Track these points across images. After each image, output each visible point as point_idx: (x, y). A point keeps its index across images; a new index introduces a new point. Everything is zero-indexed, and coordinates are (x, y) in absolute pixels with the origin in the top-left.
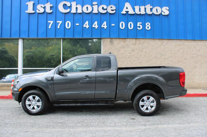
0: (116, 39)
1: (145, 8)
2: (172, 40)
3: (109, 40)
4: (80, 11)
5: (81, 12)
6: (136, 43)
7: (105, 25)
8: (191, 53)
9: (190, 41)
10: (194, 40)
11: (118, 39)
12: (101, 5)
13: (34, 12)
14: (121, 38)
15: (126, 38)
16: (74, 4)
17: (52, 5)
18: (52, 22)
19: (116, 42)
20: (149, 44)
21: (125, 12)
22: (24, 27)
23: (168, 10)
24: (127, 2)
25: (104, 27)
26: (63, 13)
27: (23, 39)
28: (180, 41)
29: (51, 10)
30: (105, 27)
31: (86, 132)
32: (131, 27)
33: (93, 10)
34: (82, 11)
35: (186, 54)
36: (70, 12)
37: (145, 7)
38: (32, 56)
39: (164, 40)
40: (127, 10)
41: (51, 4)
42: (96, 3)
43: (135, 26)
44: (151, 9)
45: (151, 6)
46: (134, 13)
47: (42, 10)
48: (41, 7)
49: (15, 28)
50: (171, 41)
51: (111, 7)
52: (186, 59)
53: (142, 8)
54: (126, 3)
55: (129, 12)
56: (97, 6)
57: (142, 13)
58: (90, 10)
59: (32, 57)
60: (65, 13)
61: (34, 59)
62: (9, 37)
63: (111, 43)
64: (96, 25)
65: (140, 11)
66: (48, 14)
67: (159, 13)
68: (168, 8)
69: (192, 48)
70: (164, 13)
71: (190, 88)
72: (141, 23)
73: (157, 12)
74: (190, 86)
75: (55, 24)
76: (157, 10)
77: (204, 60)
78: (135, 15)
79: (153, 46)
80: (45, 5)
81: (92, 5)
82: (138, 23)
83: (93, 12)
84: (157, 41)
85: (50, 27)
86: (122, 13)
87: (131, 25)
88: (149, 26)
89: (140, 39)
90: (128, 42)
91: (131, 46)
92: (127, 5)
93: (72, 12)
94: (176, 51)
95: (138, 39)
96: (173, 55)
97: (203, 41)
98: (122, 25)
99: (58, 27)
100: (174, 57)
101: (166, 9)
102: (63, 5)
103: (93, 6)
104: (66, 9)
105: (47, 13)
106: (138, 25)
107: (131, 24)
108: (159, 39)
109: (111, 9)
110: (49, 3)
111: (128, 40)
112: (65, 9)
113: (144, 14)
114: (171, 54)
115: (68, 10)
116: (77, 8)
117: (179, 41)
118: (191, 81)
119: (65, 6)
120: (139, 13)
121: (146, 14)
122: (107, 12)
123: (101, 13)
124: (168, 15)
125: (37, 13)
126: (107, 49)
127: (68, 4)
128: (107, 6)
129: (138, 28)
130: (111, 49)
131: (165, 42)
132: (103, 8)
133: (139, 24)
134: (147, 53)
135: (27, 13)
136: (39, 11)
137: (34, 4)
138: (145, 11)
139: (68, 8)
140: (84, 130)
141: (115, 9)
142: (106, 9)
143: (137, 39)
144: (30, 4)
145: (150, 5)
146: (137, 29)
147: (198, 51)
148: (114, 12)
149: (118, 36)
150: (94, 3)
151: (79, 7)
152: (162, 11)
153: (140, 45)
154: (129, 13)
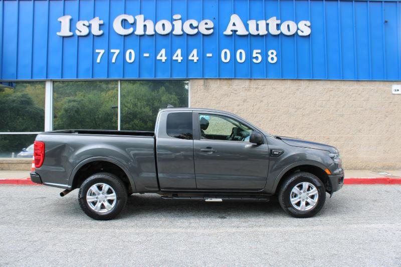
0: (214, 81)
1: (267, 25)
2: (317, 81)
3: (202, 82)
4: (150, 31)
5: (153, 33)
6: (250, 87)
7: (194, 56)
8: (351, 105)
9: (351, 83)
10: (359, 81)
11: (218, 81)
12: (187, 20)
13: (71, 34)
14: (223, 79)
15: (232, 79)
16: (140, 19)
17: (102, 22)
18: (102, 51)
19: (214, 85)
20: (273, 88)
21: (232, 31)
22: (55, 61)
23: (309, 27)
24: (234, 14)
25: (192, 58)
26: (122, 35)
27: (54, 82)
28: (333, 82)
29: (100, 30)
30: (195, 59)
31: (138, 234)
32: (241, 58)
33: (173, 30)
34: (155, 31)
35: (343, 107)
36: (133, 33)
37: (268, 22)
38: (78, 108)
39: (302, 82)
40: (234, 28)
41: (100, 20)
42: (179, 16)
43: (249, 56)
44: (278, 26)
45: (277, 19)
46: (246, 33)
47: (85, 31)
48: (84, 25)
49: (40, 62)
50: (315, 83)
51: (206, 24)
52: (342, 116)
53: (262, 24)
54: (232, 14)
55: (237, 31)
56: (180, 21)
57: (261, 34)
58: (168, 29)
59: (77, 111)
60: (125, 36)
61: (81, 114)
62: (29, 79)
63: (206, 87)
64: (178, 56)
65: (257, 29)
66: (95, 37)
67: (292, 32)
68: (308, 23)
69: (354, 95)
70: (303, 32)
71: (351, 169)
72: (259, 51)
73: (289, 30)
74: (351, 164)
75: (108, 55)
76: (289, 27)
77: (377, 118)
78: (249, 36)
79: (281, 92)
80: (90, 22)
81: (172, 21)
82: (255, 51)
83: (174, 33)
84: (289, 82)
85: (98, 61)
86: (225, 33)
87: (241, 56)
88: (274, 56)
89: (258, 81)
90: (235, 85)
91: (241, 93)
92: (235, 18)
93: (136, 33)
94: (324, 102)
95: (255, 79)
96: (319, 108)
97: (374, 83)
98: (226, 56)
99: (113, 61)
100: (320, 112)
101: (305, 25)
102: (122, 21)
103: (174, 23)
104: (127, 29)
105: (94, 35)
106: (254, 55)
107: (241, 53)
108: (292, 80)
109: (205, 27)
110: (97, 18)
111: (236, 82)
112: (125, 28)
113: (266, 35)
114: (314, 107)
115: (130, 30)
116: (145, 26)
117: (329, 82)
118: (352, 156)
119: (124, 23)
120: (255, 33)
121: (269, 35)
122: (198, 33)
123: (188, 35)
124: (309, 35)
125: (77, 37)
126: (198, 98)
127: (130, 19)
128: (199, 22)
129: (254, 61)
130: (206, 98)
131: (304, 84)
132: (191, 25)
133: (257, 53)
134: (270, 104)
135: (60, 36)
136: (81, 32)
137: (71, 20)
138: (267, 29)
139: (131, 26)
140: (137, 231)
141: (212, 26)
142: (197, 27)
143: (253, 81)
144: (65, 21)
145: (275, 18)
146: (252, 62)
147: (365, 101)
148: (212, 31)
149: (218, 76)
150: (175, 17)
151: (150, 24)
152: (298, 29)
153: (258, 91)
154: (237, 33)
